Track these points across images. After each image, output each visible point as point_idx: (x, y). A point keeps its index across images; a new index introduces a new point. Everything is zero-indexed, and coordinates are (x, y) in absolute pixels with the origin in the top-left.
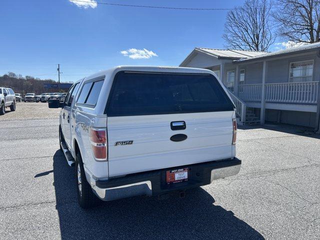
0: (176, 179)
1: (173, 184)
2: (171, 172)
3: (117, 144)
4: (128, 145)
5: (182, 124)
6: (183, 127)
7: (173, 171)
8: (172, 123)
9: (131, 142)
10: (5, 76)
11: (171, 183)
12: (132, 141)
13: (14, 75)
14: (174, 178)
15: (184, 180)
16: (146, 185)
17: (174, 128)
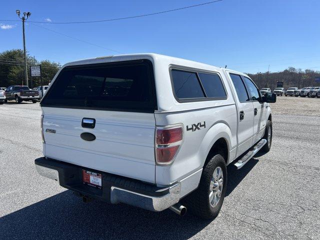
3: (46, 130)
5: (91, 122)
6: (93, 126)
7: (88, 172)
10: (286, 71)
11: (86, 184)
13: (294, 69)
14: (89, 180)
15: (98, 186)
17: (85, 125)
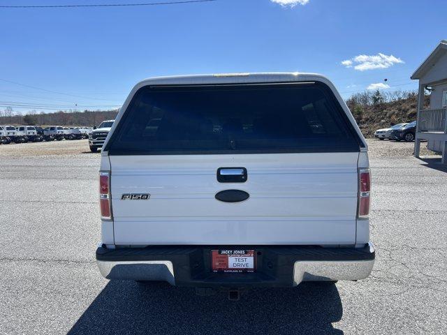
0: (230, 266)
1: (224, 273)
2: (220, 253)
3: (123, 197)
4: (140, 201)
5: (240, 173)
6: (242, 178)
7: (224, 252)
8: (219, 170)
9: (145, 197)
11: (221, 271)
12: (147, 196)
14: (227, 264)
15: (246, 269)
16: (165, 267)
17: (222, 179)
